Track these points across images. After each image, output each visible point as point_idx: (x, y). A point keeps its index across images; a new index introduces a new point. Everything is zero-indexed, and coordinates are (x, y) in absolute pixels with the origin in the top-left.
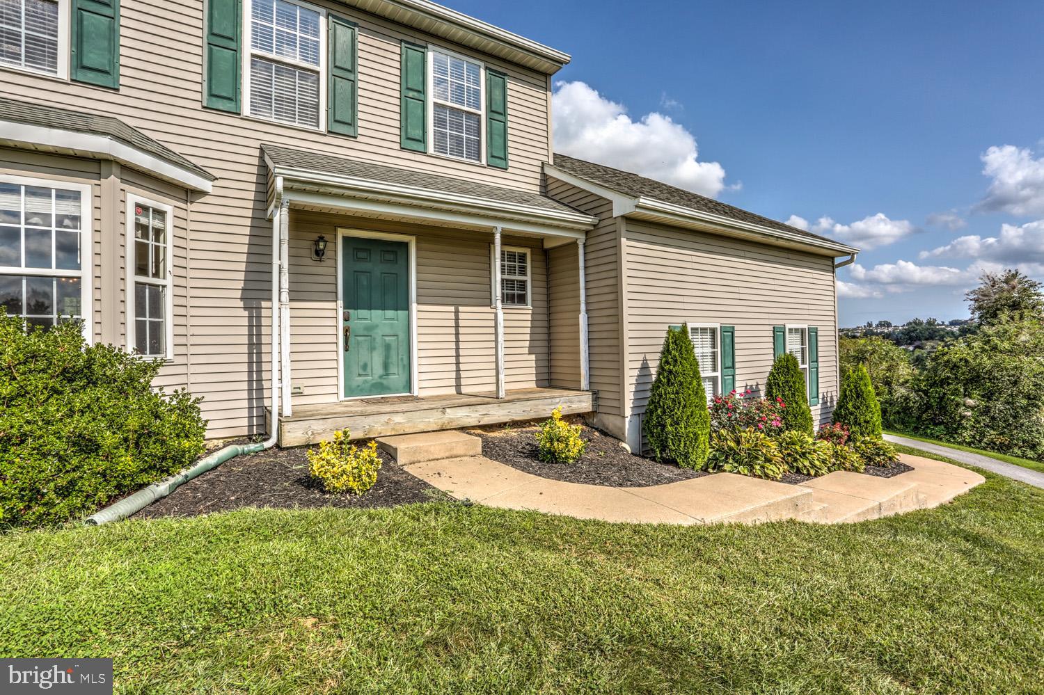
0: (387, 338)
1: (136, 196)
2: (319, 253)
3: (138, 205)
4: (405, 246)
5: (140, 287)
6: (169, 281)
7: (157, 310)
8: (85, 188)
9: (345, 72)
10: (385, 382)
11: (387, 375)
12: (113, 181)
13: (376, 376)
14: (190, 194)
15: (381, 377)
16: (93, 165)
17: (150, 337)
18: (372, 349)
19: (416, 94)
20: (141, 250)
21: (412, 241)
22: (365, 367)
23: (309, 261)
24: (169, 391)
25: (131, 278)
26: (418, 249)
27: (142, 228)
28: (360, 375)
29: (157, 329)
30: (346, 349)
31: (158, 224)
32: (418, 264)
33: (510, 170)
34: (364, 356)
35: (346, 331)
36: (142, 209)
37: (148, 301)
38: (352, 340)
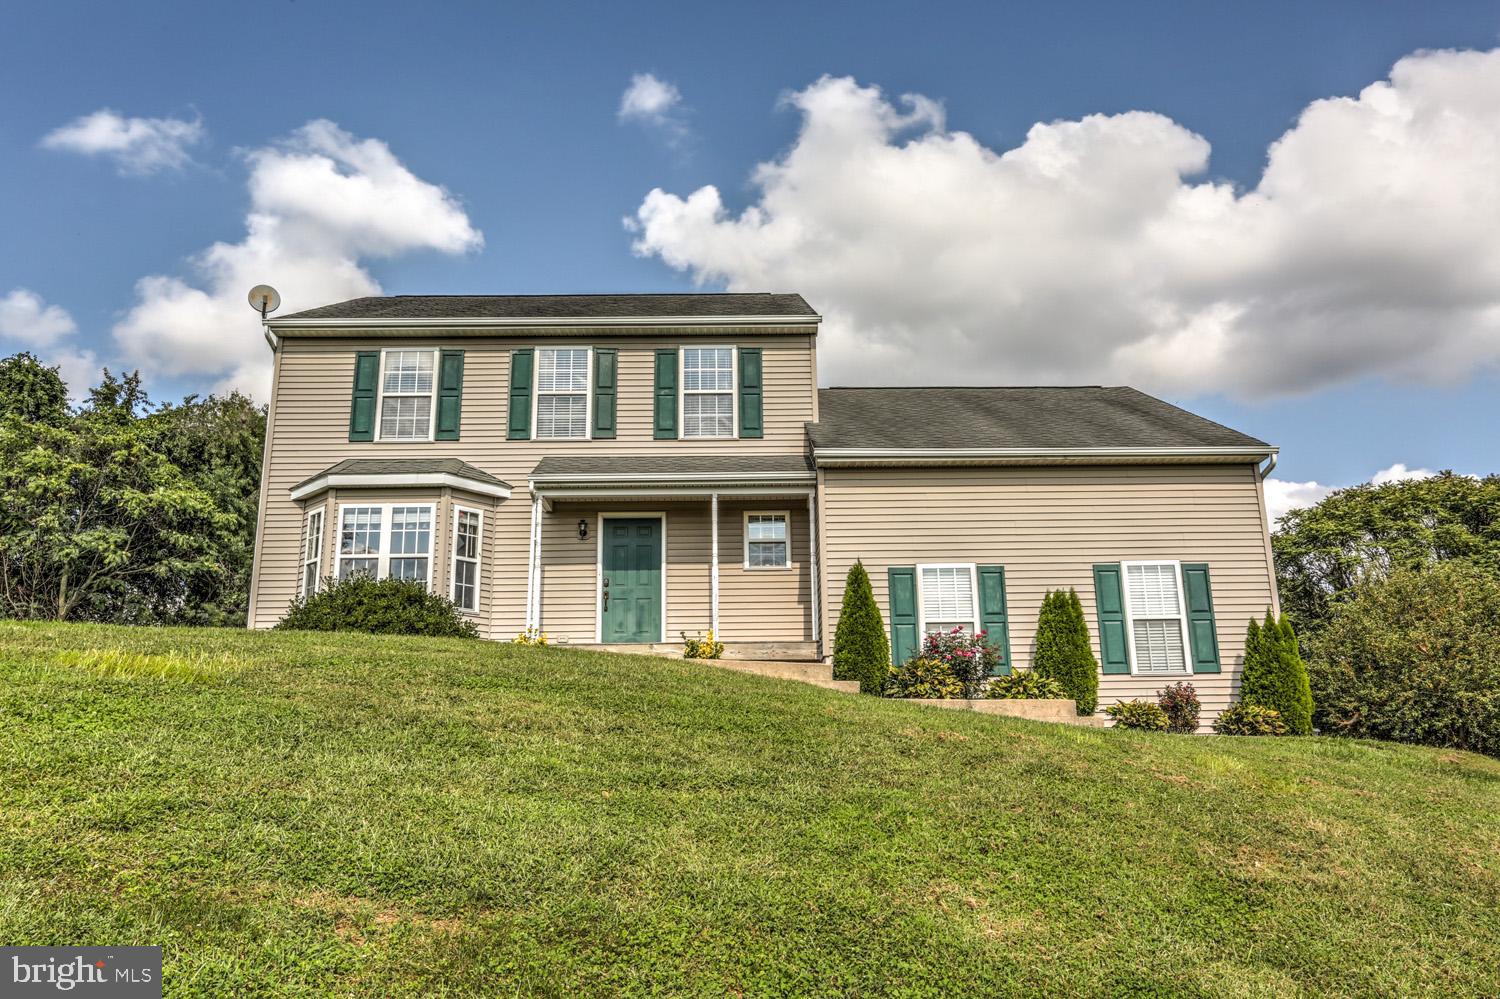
0: (641, 601)
1: (459, 507)
2: (584, 533)
3: (461, 512)
4: (659, 520)
5: (459, 563)
6: (478, 560)
7: (470, 579)
8: (432, 504)
9: (606, 388)
10: (638, 638)
11: (641, 632)
12: (446, 499)
13: (630, 634)
14: (496, 500)
15: (635, 634)
16: (436, 490)
17: (465, 596)
18: (627, 610)
19: (667, 391)
20: (462, 538)
21: (663, 515)
22: (621, 625)
23: (576, 541)
24: (464, 619)
25: (454, 557)
26: (667, 523)
27: (462, 526)
28: (617, 632)
29: (470, 592)
30: (605, 609)
31: (473, 522)
32: (668, 536)
33: (765, 437)
34: (620, 616)
35: (606, 594)
36: (463, 514)
37: (465, 572)
38: (610, 602)
